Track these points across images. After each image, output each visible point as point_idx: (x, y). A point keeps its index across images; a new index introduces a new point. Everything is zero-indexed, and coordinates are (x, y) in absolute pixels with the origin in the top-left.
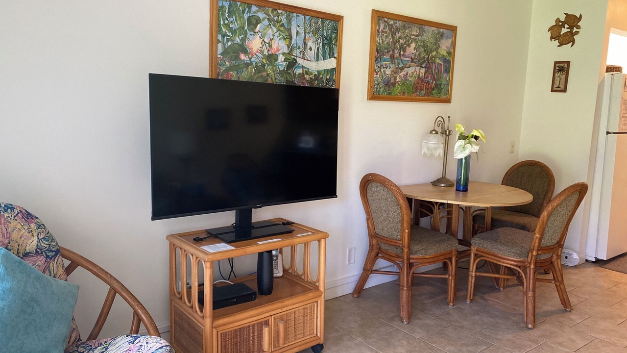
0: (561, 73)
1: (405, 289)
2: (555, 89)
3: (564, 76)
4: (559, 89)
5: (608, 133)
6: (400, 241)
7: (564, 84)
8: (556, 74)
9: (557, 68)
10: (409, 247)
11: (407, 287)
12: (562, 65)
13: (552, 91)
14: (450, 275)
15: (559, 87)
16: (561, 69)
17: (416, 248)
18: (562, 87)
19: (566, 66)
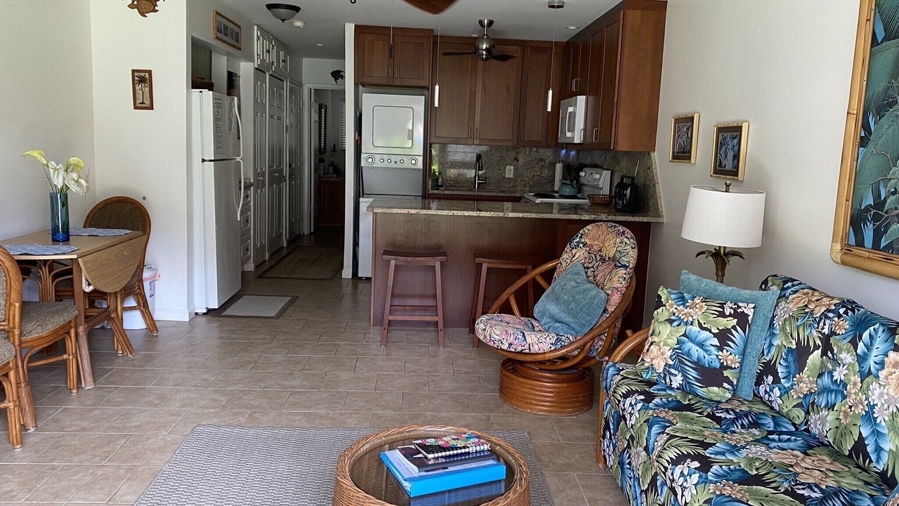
0: (143, 85)
1: (23, 385)
2: (138, 105)
3: (147, 89)
4: (144, 105)
5: (203, 161)
6: (4, 321)
7: (149, 99)
8: (137, 86)
9: (137, 78)
10: (20, 327)
11: (25, 381)
12: (143, 74)
13: (136, 108)
14: (71, 353)
15: (143, 103)
16: (142, 80)
17: (29, 327)
18: (147, 103)
19: (147, 76)
